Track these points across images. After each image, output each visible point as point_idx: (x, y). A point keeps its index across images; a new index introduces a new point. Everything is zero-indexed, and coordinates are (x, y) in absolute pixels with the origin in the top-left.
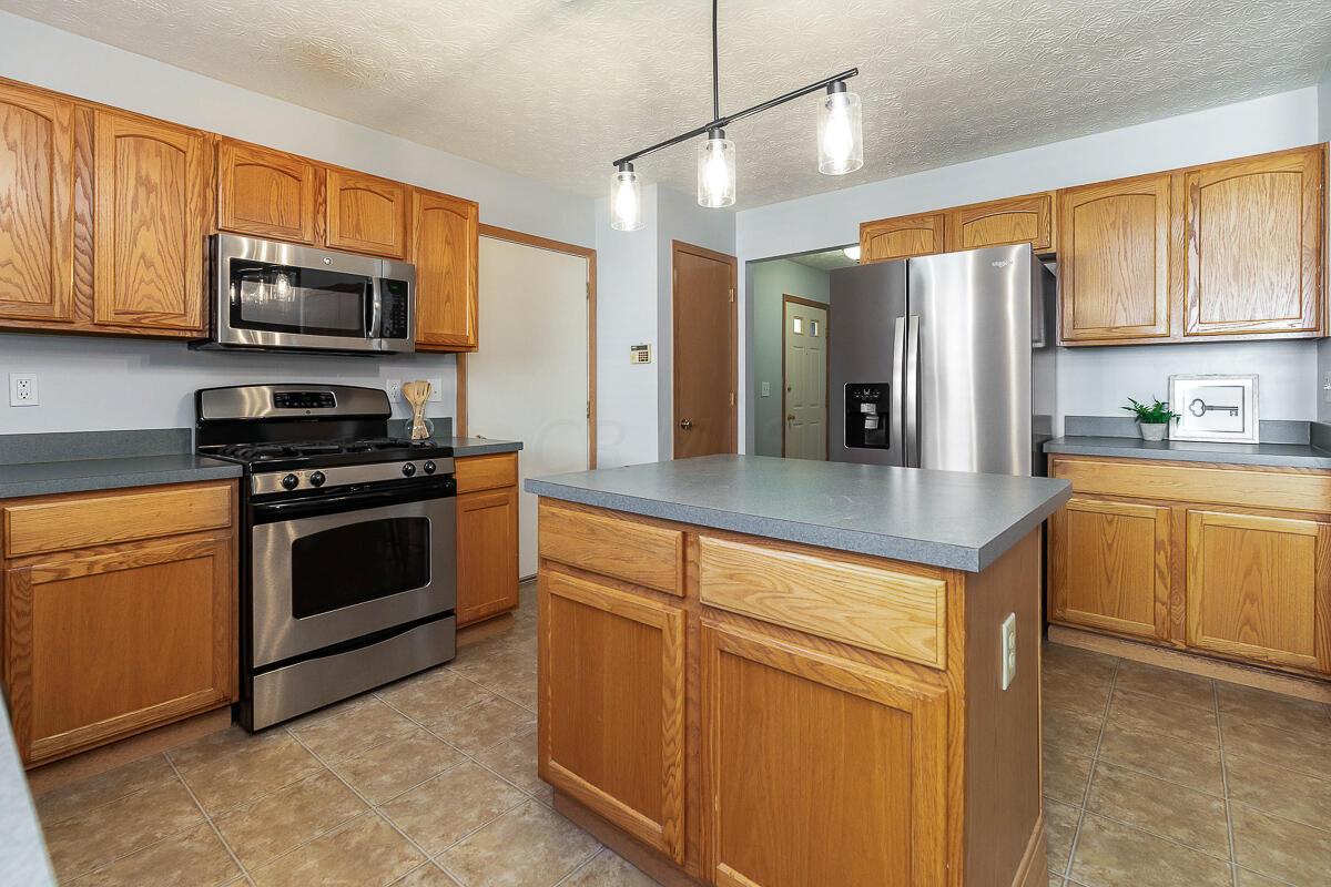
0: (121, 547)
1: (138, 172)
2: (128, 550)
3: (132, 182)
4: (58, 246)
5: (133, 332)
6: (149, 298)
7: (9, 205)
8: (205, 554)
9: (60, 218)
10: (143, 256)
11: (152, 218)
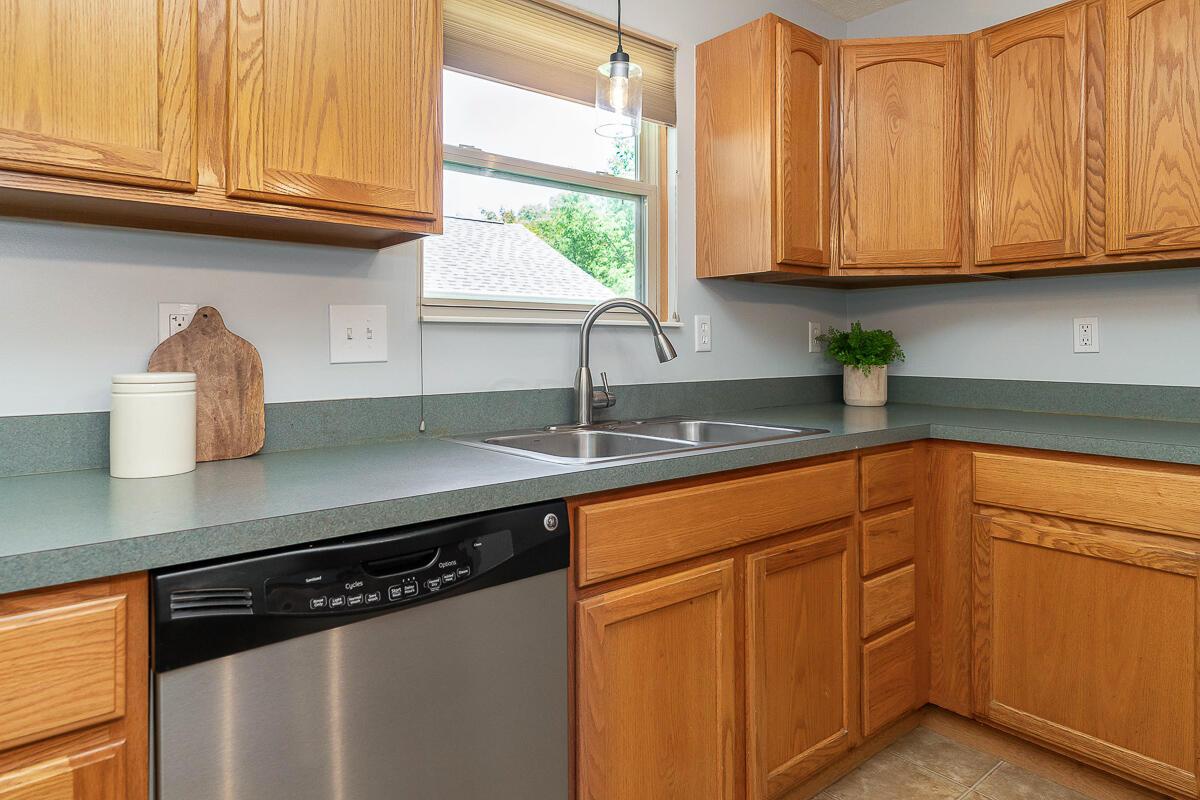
0: (1077, 525)
1: (1157, 48)
2: (1083, 531)
3: (1150, 64)
4: (1068, 173)
5: (1152, 258)
6: (1170, 212)
7: (1028, 144)
8: (1181, 571)
9: (1070, 142)
10: (1163, 157)
11: (1176, 103)
